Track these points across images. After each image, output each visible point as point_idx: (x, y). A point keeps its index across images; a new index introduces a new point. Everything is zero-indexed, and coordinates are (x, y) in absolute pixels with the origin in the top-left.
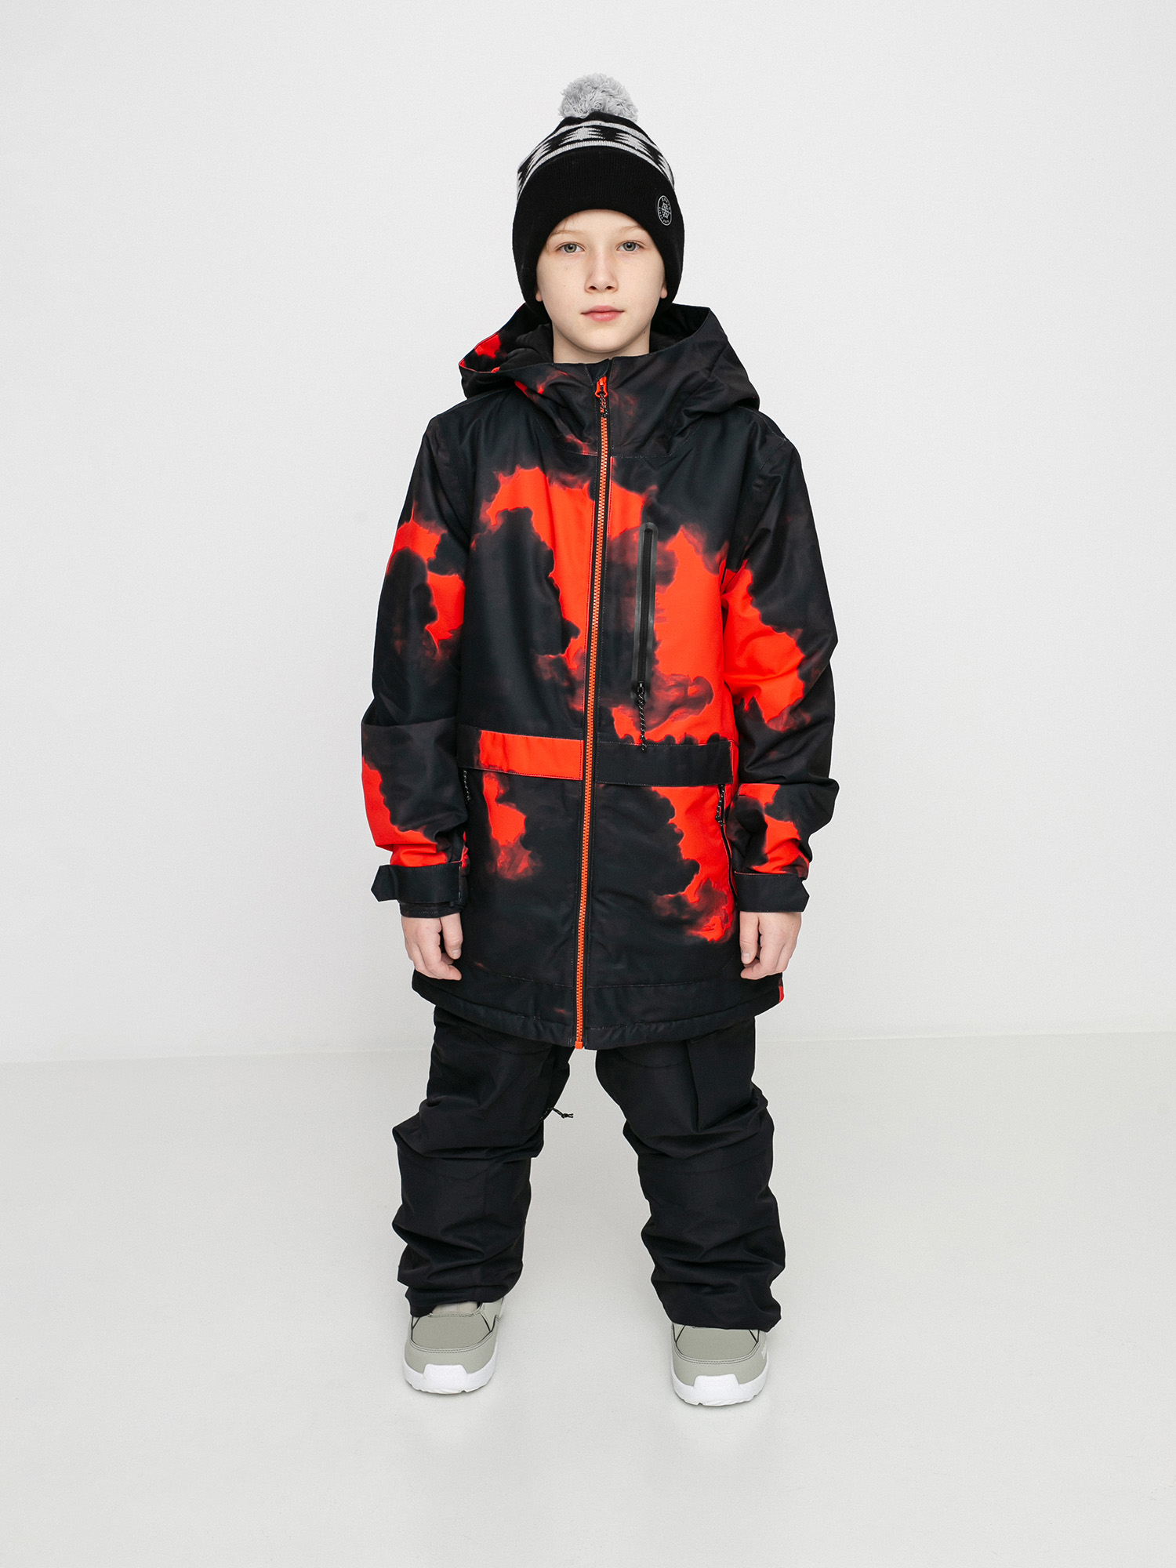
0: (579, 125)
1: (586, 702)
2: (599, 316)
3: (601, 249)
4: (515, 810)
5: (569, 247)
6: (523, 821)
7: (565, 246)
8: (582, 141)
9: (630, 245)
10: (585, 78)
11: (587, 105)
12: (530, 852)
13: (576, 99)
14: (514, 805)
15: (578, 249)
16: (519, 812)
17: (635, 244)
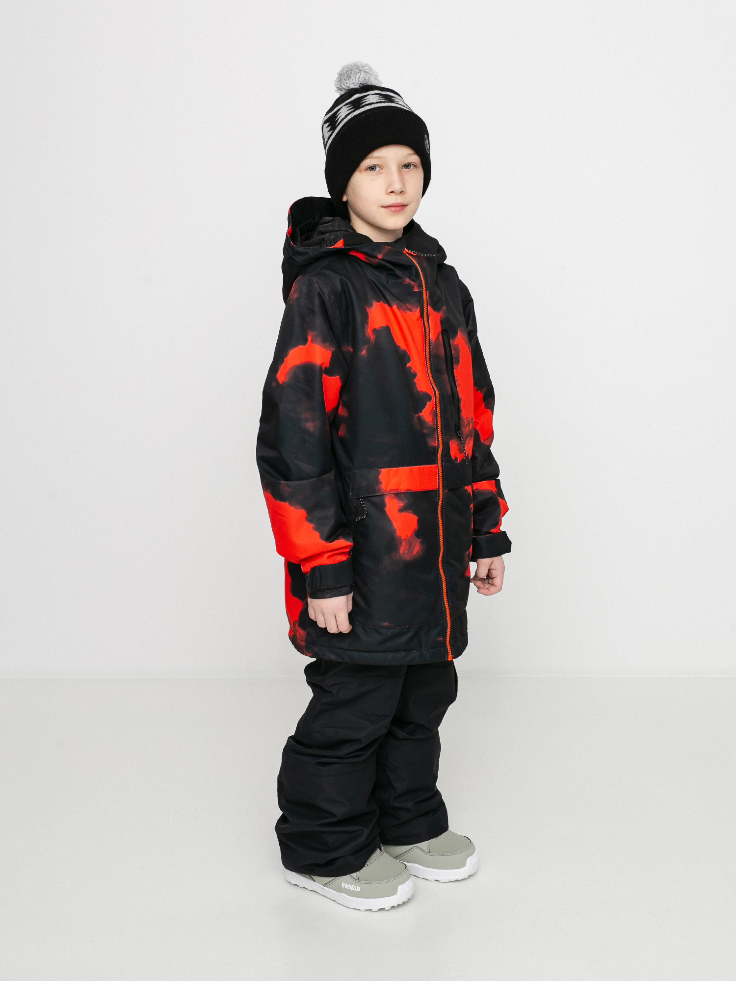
0: (366, 94)
1: (437, 441)
2: (393, 209)
3: (394, 168)
4: (412, 515)
5: (372, 168)
6: (416, 520)
7: (369, 168)
8: (375, 103)
9: (407, 166)
10: (352, 64)
11: (357, 81)
12: (420, 540)
13: (349, 77)
14: (411, 511)
15: (378, 169)
16: (414, 516)
17: (410, 164)
